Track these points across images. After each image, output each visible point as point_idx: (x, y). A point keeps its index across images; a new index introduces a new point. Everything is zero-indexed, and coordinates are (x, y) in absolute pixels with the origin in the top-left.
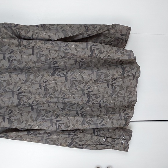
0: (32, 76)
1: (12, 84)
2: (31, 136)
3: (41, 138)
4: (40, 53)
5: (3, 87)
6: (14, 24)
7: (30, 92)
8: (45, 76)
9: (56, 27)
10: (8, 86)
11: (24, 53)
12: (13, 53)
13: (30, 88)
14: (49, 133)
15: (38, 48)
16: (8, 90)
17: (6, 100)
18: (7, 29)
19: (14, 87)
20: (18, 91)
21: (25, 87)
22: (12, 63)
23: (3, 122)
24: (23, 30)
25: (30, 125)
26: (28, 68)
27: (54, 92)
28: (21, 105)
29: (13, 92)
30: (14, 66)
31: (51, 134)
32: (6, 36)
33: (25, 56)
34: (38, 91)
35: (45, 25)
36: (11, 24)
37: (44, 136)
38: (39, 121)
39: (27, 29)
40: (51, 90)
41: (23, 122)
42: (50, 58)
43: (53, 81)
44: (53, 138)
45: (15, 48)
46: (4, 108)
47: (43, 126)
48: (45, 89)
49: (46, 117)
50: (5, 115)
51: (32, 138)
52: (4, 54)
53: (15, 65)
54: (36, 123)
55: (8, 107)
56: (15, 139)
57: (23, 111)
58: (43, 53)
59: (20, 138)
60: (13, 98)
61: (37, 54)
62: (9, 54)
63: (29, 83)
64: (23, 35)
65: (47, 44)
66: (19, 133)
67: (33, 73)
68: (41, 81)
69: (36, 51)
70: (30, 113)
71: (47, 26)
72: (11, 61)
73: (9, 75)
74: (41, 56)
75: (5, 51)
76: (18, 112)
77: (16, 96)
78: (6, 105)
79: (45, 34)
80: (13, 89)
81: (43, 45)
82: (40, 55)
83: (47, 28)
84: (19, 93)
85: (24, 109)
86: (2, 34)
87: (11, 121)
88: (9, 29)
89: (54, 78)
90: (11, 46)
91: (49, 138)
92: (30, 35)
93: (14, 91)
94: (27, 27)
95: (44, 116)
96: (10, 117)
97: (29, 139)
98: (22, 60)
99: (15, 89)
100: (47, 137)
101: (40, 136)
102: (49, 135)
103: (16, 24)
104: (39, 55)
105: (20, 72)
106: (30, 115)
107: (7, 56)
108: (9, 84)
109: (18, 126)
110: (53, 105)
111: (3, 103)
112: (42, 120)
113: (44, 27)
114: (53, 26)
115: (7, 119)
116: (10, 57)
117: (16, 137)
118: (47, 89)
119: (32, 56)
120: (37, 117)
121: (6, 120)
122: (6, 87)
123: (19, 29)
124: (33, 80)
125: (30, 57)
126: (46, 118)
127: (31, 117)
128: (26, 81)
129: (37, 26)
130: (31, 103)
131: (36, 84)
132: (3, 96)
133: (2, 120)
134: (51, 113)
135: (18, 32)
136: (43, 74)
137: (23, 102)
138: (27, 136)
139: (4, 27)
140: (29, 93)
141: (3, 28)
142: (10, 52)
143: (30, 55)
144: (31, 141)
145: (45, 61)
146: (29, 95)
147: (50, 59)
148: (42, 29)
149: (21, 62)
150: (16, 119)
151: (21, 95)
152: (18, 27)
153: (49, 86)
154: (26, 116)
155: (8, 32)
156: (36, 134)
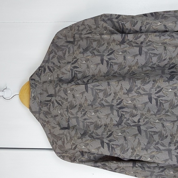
0: (138, 83)
1: (110, 94)
2: (136, 168)
3: (150, 173)
4: (151, 52)
5: (99, 100)
6: (116, 15)
7: (135, 107)
8: (159, 82)
9: (174, 14)
10: (105, 97)
11: (128, 53)
12: (113, 54)
13: (135, 101)
14: (163, 167)
15: (149, 43)
16: (105, 104)
17: (104, 117)
18: (106, 23)
19: (113, 100)
20: (118, 105)
21: (128, 99)
22: (112, 68)
23: (102, 148)
24: (128, 21)
25: (138, 155)
26: (132, 74)
27: (171, 109)
28: (123, 124)
29: (111, 107)
30: (113, 72)
31: (165, 169)
32: (105, 32)
33: (129, 57)
34: (147, 106)
35: (157, 12)
36: (111, 15)
37: (155, 170)
38: (152, 150)
39: (133, 20)
40: (166, 106)
41: (128, 150)
42: (166, 58)
43: (170, 90)
44: (167, 175)
45: (116, 48)
46: (101, 126)
47: (156, 158)
48: (157, 102)
49: (161, 145)
50: (103, 138)
51: (137, 172)
52: (102, 56)
53: (115, 71)
54: (146, 153)
55: (106, 125)
56: (114, 170)
57: (127, 133)
58: (155, 52)
59: (122, 170)
60: (111, 114)
61: (146, 53)
62: (108, 55)
63: (134, 93)
64: (127, 29)
65: (163, 35)
66: (122, 164)
67: (140, 79)
68: (152, 90)
69: (144, 49)
70: (137, 137)
71: (161, 14)
72: (111, 65)
73: (108, 82)
74: (152, 56)
75: (104, 52)
76: (120, 134)
77: (115, 113)
78: (103, 123)
79: (159, 24)
80: (112, 102)
81: (157, 39)
82: (150, 54)
83: (161, 16)
84: (120, 108)
85: (127, 130)
86: (100, 29)
87: (112, 147)
88: (109, 22)
89: (173, 84)
90: (110, 45)
91: (161, 174)
92: (137, 28)
93: (114, 105)
94: (133, 17)
95: (157, 143)
96: (110, 141)
97: (133, 173)
98: (125, 62)
99: (115, 103)
100: (159, 172)
101: (149, 170)
102: (161, 169)
103: (119, 15)
104: (148, 54)
105: (122, 79)
106: (137, 140)
107: (106, 58)
108: (107, 95)
109: (121, 155)
110: (169, 124)
111: (99, 121)
112: (154, 150)
113: (155, 15)
114: (169, 13)
115: (107, 143)
116: (110, 59)
117: (117, 168)
118: (160, 103)
119: (139, 57)
120: (147, 144)
121: (106, 145)
122: (102, 99)
123: (123, 21)
124: (139, 88)
125: (136, 58)
126: (161, 148)
127: (139, 143)
128: (130, 91)
129: (145, 15)
130: (136, 121)
131: (144, 94)
132: (100, 112)
133: (100, 145)
134: (168, 139)
135: (121, 26)
136: (154, 79)
137: (125, 119)
138: (131, 169)
139: (103, 20)
140: (133, 109)
141: (102, 22)
142: (109, 52)
143: (137, 55)
144: (136, 176)
145: (157, 63)
146: (134, 111)
147: (165, 60)
148: (153, 18)
149: (123, 67)
150: (118, 145)
151: (123, 111)
152: (120, 18)
153: (163, 98)
154: (132, 142)
155: (108, 26)
156: (144, 167)
